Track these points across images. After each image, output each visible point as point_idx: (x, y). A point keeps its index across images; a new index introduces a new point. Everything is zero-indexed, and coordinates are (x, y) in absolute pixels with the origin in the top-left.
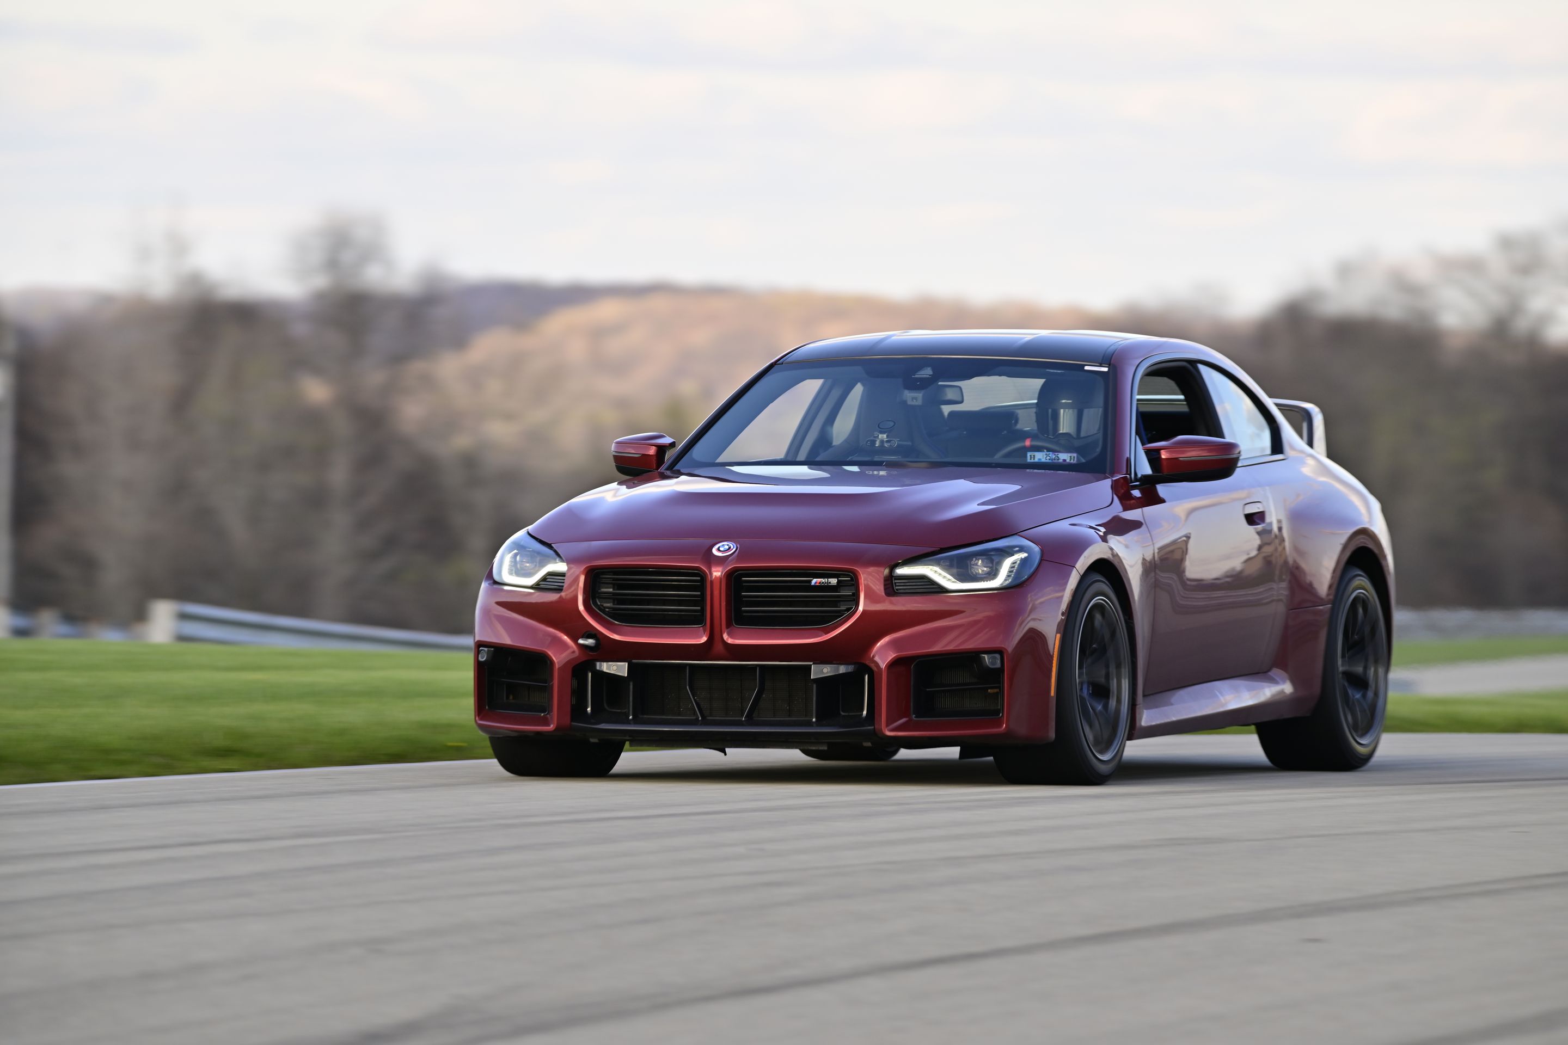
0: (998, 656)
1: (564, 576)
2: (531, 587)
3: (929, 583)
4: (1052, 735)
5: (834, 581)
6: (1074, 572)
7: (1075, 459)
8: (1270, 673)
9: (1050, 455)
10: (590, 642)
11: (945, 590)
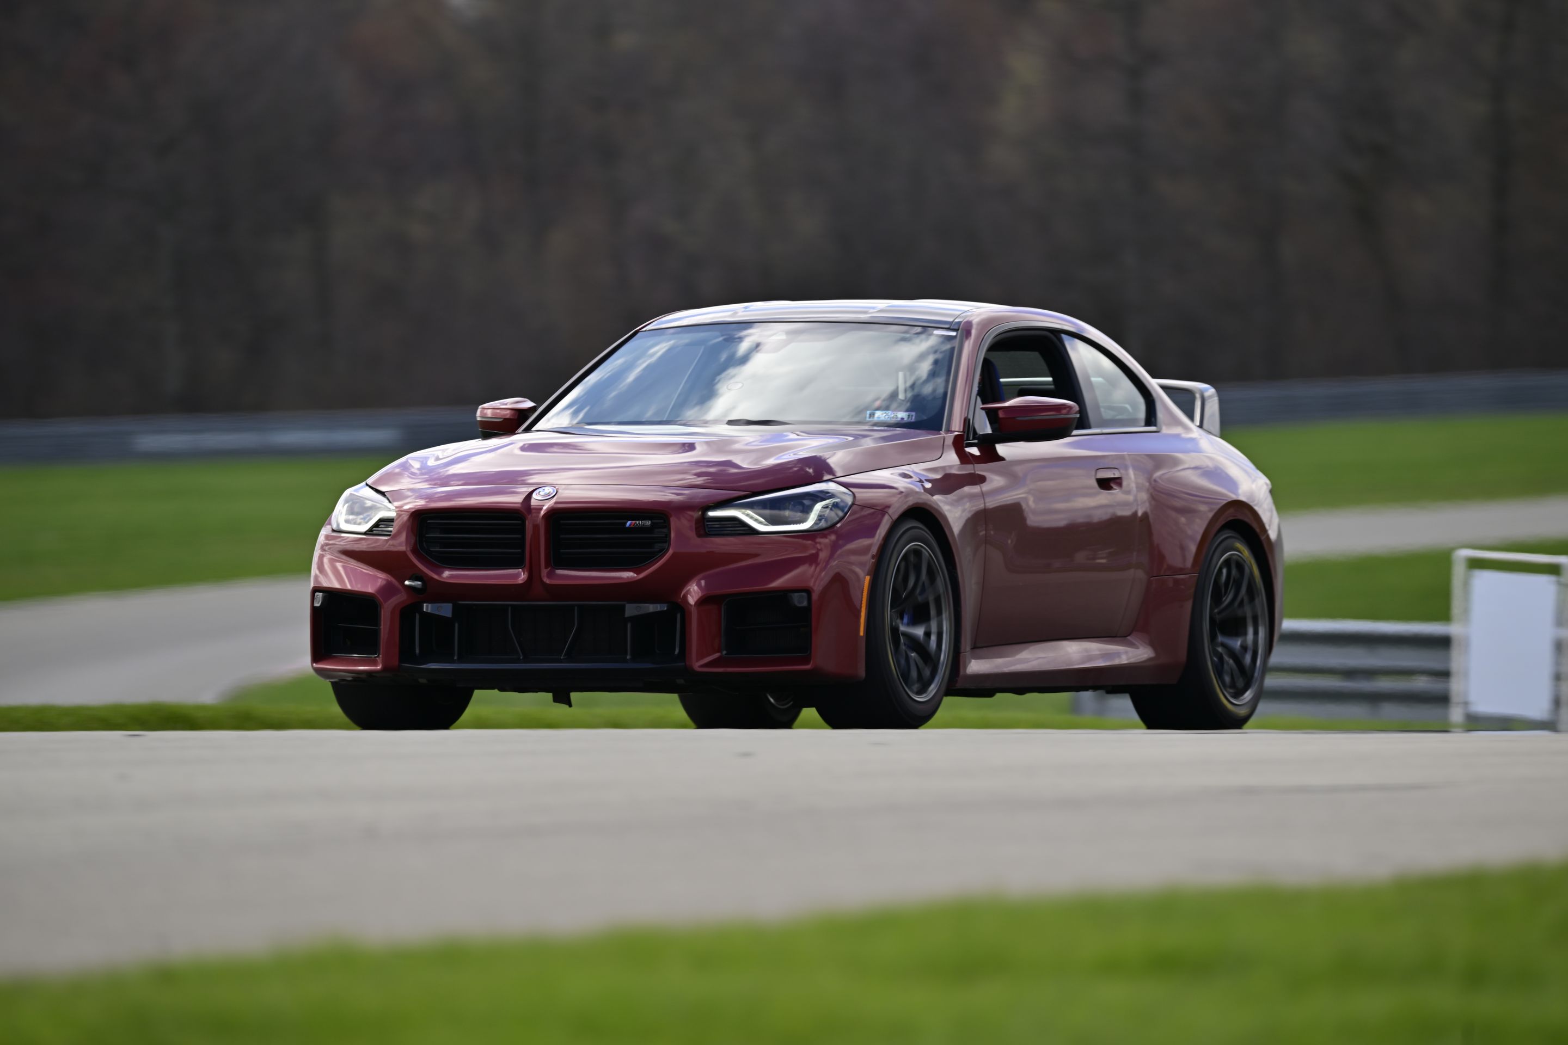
0: (804, 594)
1: (393, 522)
2: (365, 533)
3: (740, 525)
4: (862, 672)
5: (648, 523)
6: (887, 517)
7: (913, 418)
8: (1129, 638)
9: (889, 414)
10: (418, 584)
11: (755, 532)
